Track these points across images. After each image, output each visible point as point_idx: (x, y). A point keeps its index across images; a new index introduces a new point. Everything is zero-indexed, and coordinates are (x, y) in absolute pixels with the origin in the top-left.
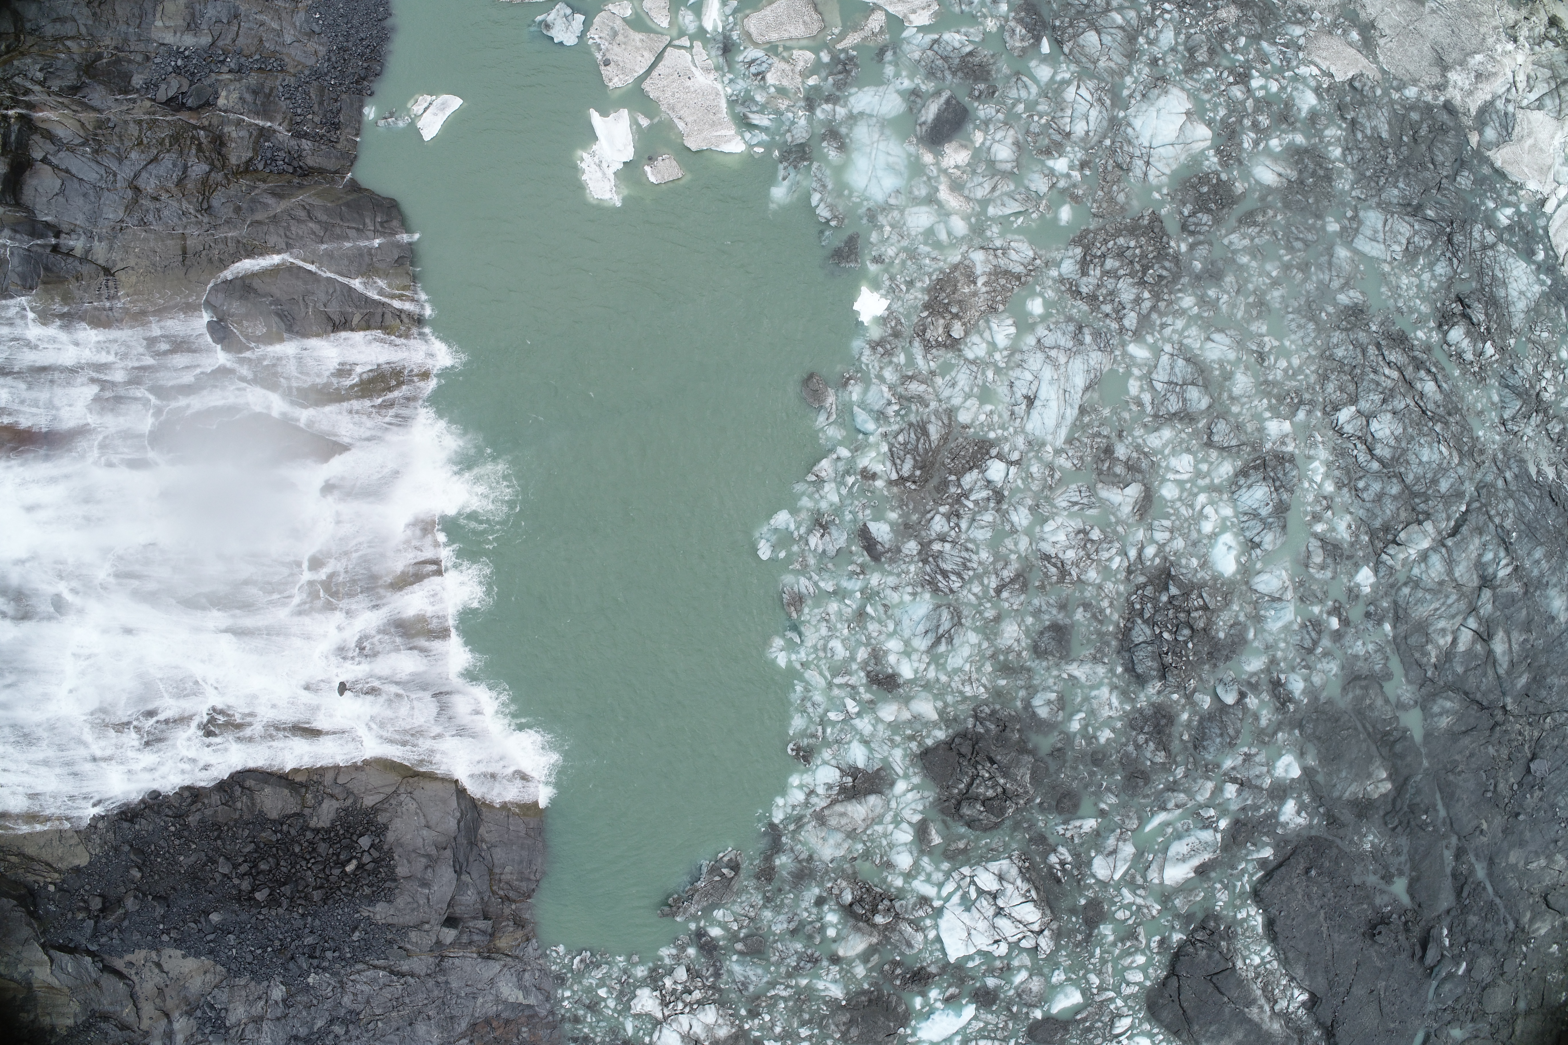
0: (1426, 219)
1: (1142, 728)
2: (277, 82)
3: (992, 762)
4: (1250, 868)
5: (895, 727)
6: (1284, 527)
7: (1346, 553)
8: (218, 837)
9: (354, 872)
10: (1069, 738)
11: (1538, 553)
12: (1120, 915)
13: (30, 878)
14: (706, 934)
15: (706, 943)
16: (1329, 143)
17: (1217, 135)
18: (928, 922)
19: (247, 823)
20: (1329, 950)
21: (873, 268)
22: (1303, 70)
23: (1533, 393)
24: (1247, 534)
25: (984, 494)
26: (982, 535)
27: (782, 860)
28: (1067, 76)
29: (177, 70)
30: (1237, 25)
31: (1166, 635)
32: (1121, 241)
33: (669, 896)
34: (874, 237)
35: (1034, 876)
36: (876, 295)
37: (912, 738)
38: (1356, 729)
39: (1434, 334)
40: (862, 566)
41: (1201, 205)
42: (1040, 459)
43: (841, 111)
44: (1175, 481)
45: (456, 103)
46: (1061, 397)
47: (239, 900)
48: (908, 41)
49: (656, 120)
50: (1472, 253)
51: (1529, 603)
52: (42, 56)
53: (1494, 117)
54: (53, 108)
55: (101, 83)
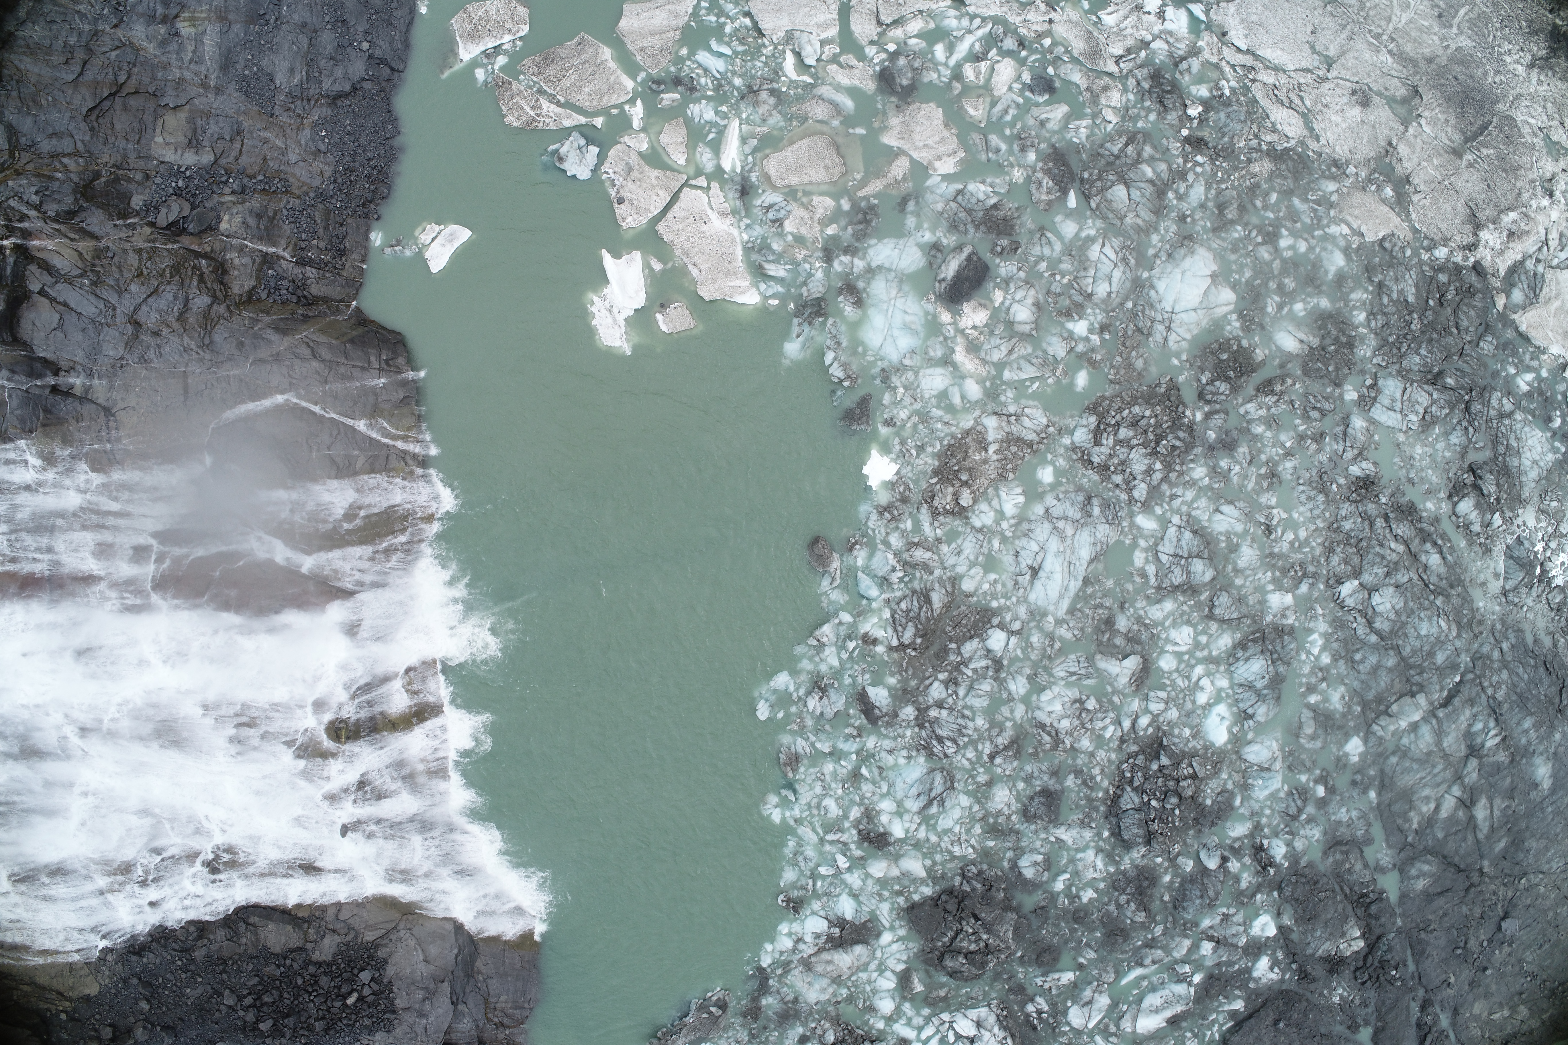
1: (1124, 890)
2: (282, 204)
3: (977, 918)
5: (883, 882)
6: (1278, 699)
8: (224, 971)
9: (354, 1004)
10: (1053, 897)
11: (1528, 723)
13: (43, 1005)
16: (1354, 308)
17: (1241, 298)
19: (252, 958)
21: (884, 431)
22: (1334, 230)
24: (1241, 705)
25: (984, 663)
26: (979, 703)
27: (768, 1001)
28: (1092, 232)
29: (178, 193)
30: (1270, 179)
31: (1154, 803)
33: (658, 1030)
34: (887, 398)
36: (886, 459)
38: (1333, 891)
39: (1443, 505)
41: (1220, 374)
42: (1040, 629)
43: (859, 264)
44: (1174, 652)
45: (464, 234)
46: (1066, 570)
47: (244, 1029)
49: (669, 265)
50: (1489, 420)
52: (38, 175)
53: (1523, 278)
54: (51, 237)
55: (100, 206)
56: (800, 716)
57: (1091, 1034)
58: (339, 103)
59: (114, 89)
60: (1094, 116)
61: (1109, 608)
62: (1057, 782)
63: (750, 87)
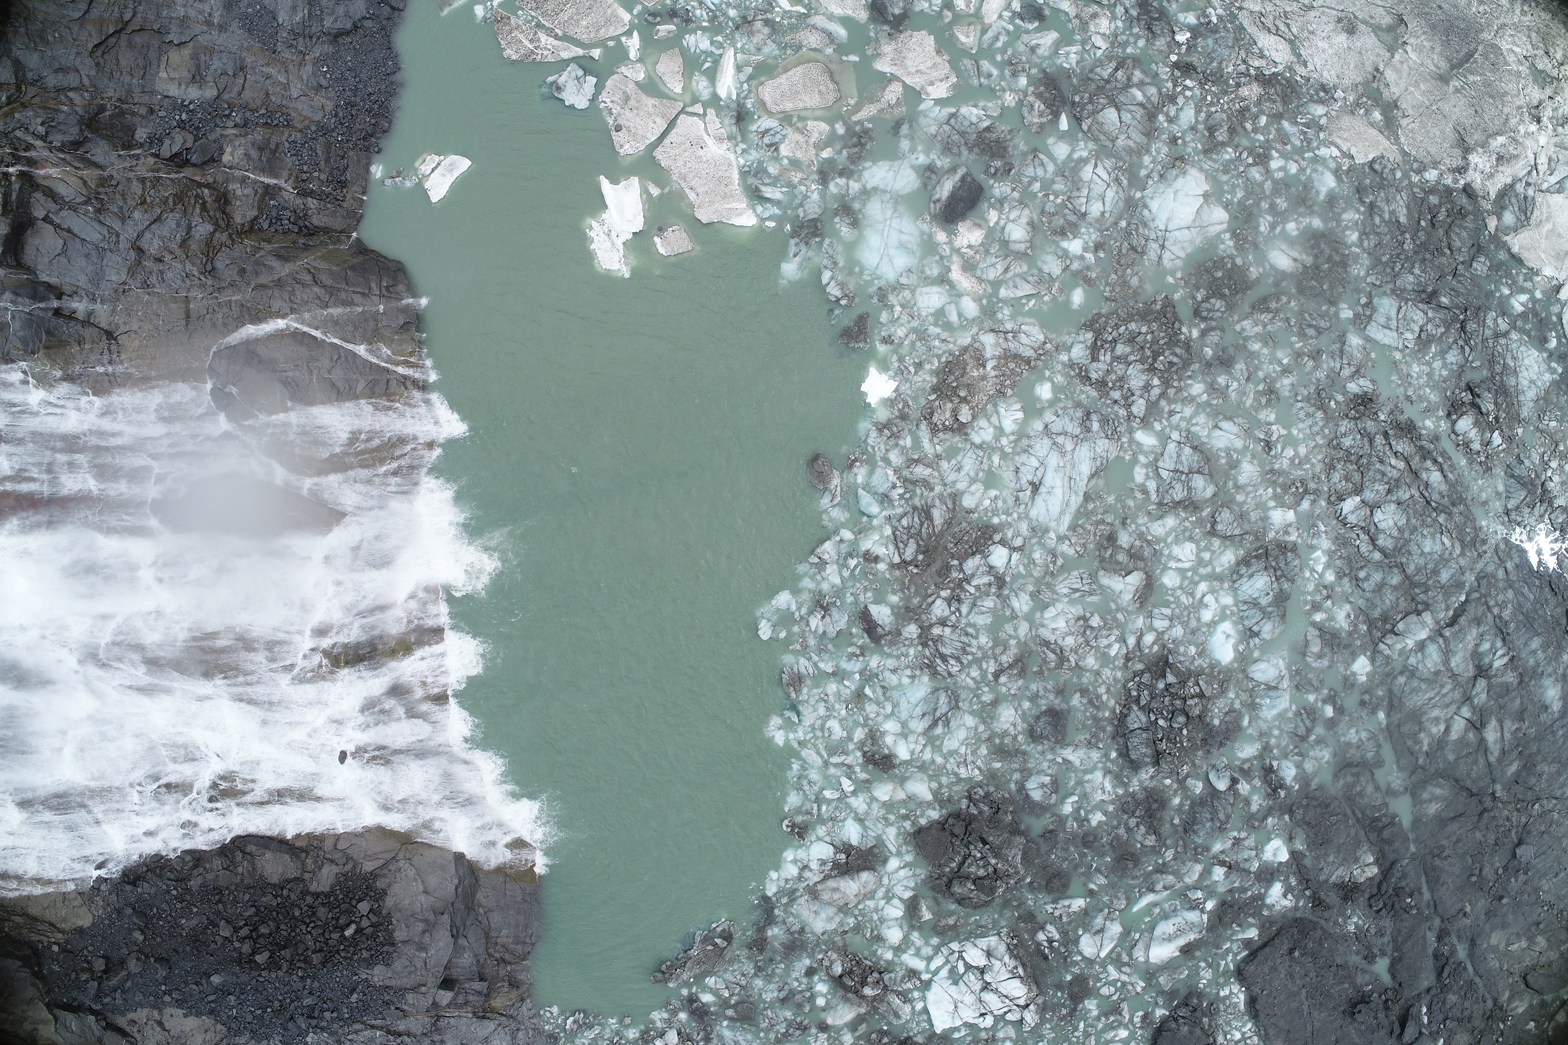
0: (1440, 307)
1: (1133, 813)
2: (283, 137)
3: (985, 843)
4: (1235, 947)
5: (889, 806)
6: (1283, 616)
7: (1345, 642)
8: (220, 901)
9: (353, 936)
10: (1062, 821)
11: (1535, 644)
12: (1105, 991)
13: (35, 937)
14: (697, 1000)
15: (697, 1009)
16: (1347, 228)
17: (1233, 218)
18: (916, 994)
19: (248, 888)
20: (1309, 1028)
21: (882, 348)
22: (1323, 152)
23: (1538, 482)
24: (1246, 623)
25: (986, 579)
27: (773, 932)
28: (1085, 154)
29: (182, 125)
30: (1259, 103)
31: (1161, 722)
32: (1133, 326)
33: (663, 963)
34: (884, 317)
35: (1022, 952)
36: (884, 377)
37: (906, 817)
38: (1345, 815)
39: (1442, 423)
40: (862, 648)
41: (1215, 291)
42: (1042, 545)
43: (855, 186)
45: (464, 164)
46: (1067, 485)
47: (239, 962)
48: (924, 114)
49: (667, 190)
50: (1485, 340)
51: (1524, 692)
52: (44, 108)
53: (1514, 200)
54: (55, 165)
55: (104, 137)
56: (803, 635)
57: (1104, 964)
58: (340, 40)
59: (120, 26)
60: (1084, 43)
61: (1111, 525)
62: (1063, 701)
63: (744, 18)
